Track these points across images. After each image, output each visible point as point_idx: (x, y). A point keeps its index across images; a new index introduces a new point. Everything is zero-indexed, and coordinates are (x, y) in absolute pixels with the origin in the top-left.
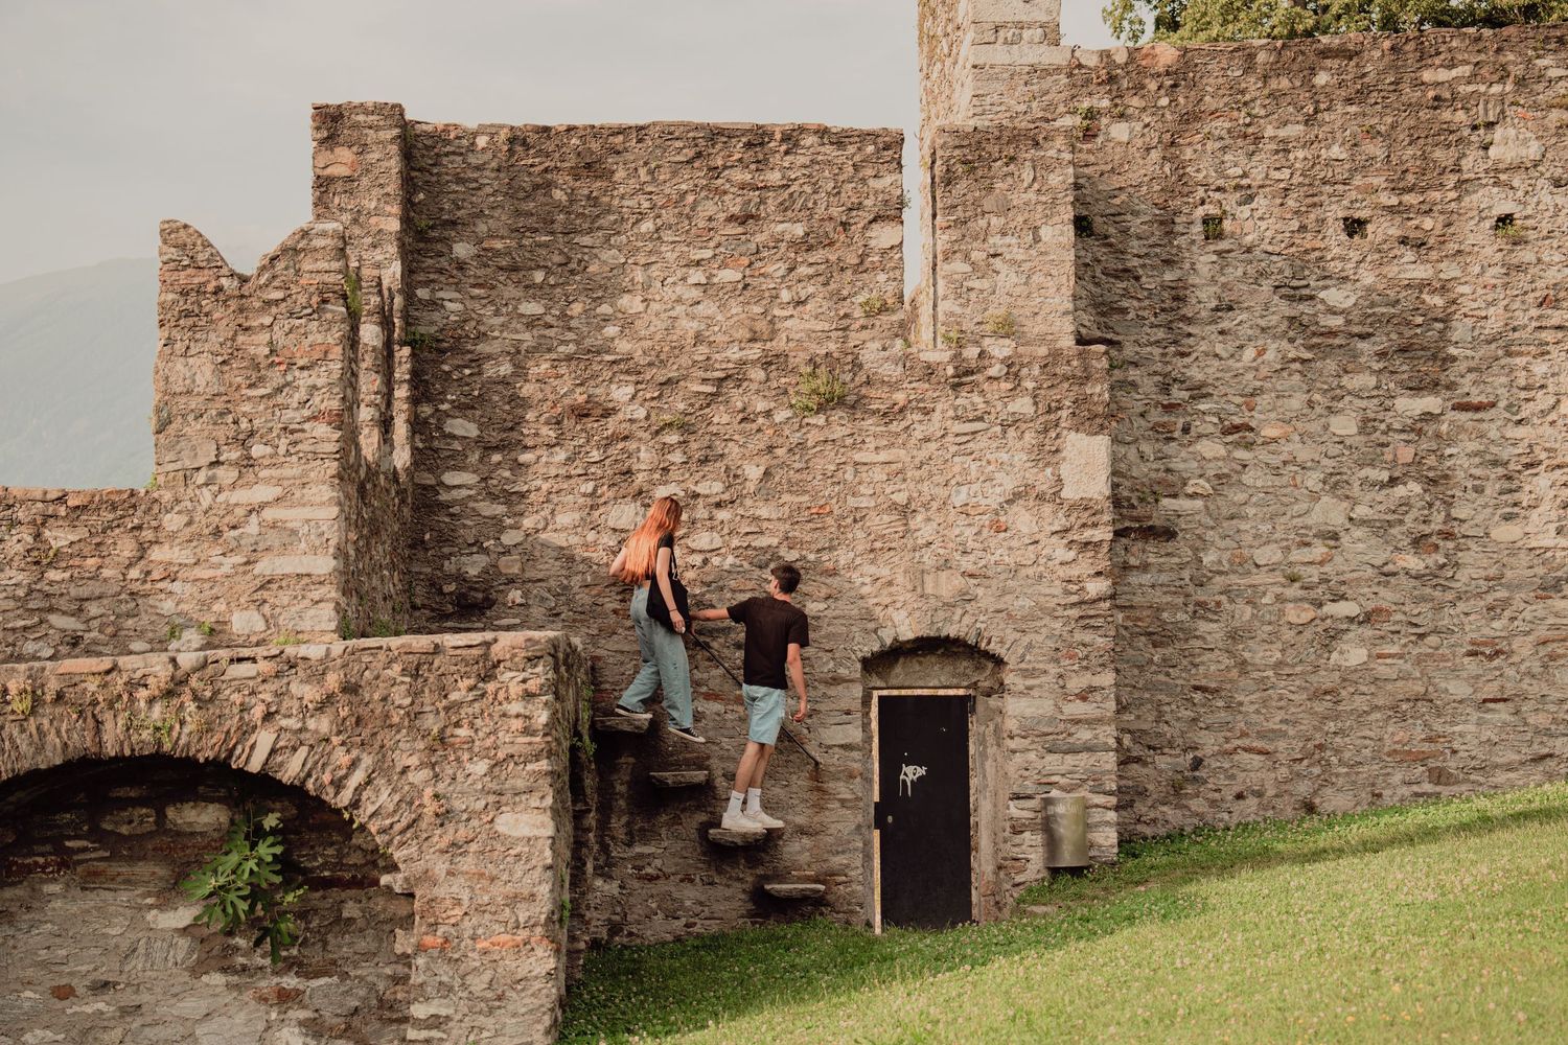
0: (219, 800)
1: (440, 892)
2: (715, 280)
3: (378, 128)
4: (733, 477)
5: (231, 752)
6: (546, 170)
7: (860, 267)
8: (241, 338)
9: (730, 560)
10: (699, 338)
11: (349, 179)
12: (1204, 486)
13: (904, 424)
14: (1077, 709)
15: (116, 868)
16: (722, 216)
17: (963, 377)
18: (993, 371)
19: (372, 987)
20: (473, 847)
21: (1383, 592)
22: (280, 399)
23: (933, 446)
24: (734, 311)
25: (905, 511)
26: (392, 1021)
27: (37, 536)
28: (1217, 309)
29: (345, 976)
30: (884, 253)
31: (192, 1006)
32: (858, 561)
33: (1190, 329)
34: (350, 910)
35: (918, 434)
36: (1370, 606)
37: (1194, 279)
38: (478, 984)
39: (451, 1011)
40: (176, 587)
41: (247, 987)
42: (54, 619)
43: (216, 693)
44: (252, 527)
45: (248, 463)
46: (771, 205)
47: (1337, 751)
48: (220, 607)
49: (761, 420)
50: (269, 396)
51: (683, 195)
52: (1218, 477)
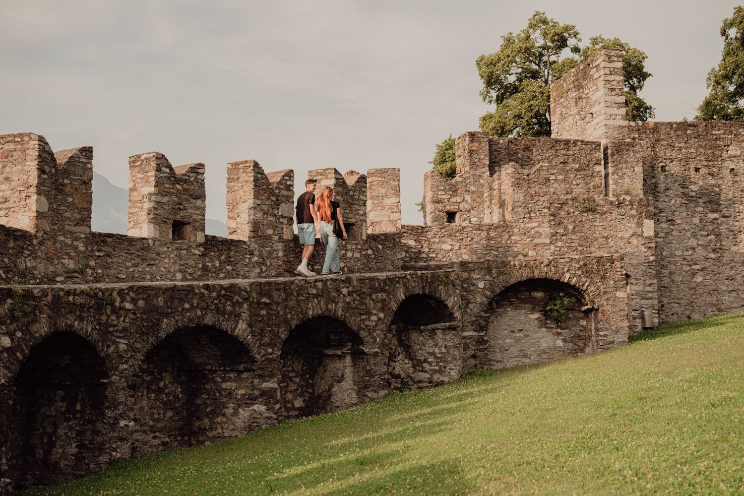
0: (542, 291)
1: (605, 308)
2: (558, 178)
3: (484, 138)
4: (566, 228)
5: (561, 278)
7: (592, 176)
8: (529, 190)
9: (566, 249)
10: (554, 193)
11: (477, 151)
12: (663, 235)
13: (606, 216)
14: (648, 288)
15: (521, 305)
16: (559, 162)
17: (620, 204)
18: (627, 203)
19: (576, 332)
20: (612, 299)
21: (706, 263)
23: (613, 222)
24: (562, 186)
25: (607, 238)
27: (488, 233)
28: (665, 190)
29: (570, 330)
30: (598, 172)
31: (539, 335)
33: (659, 195)
34: (570, 315)
35: (609, 219)
36: (703, 266)
37: (659, 182)
38: (613, 328)
39: (608, 334)
40: (517, 245)
41: (550, 331)
42: (492, 252)
43: (557, 265)
44: (532, 232)
45: (530, 218)
46: (570, 160)
47: (696, 303)
48: (526, 250)
49: (572, 214)
50: (535, 203)
51: (549, 156)
52: (666, 233)
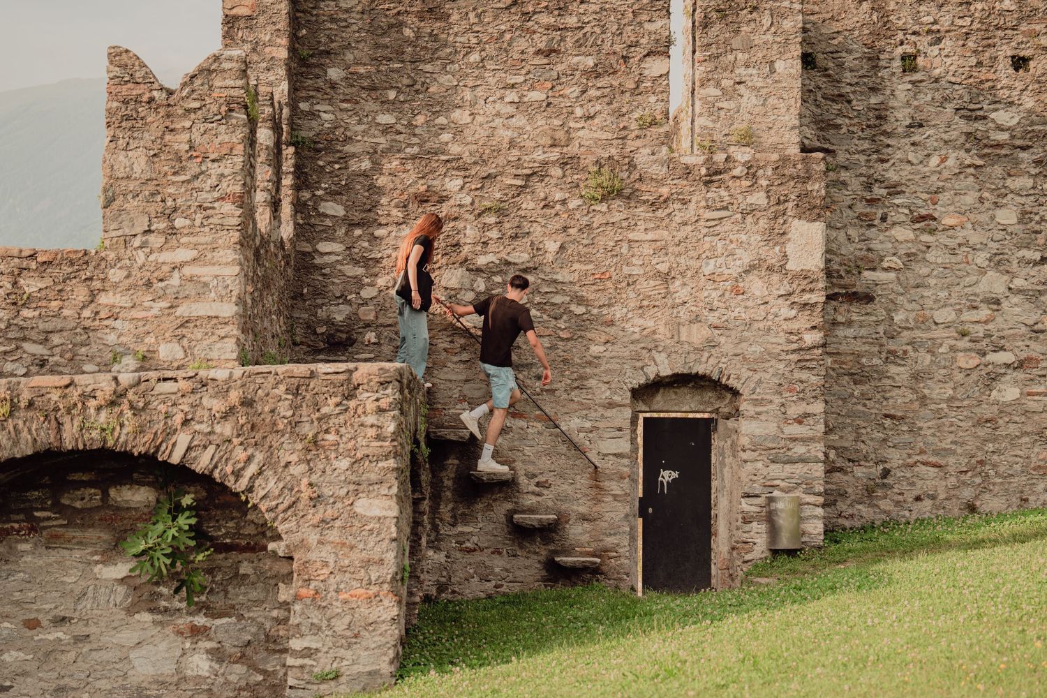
0: (148, 484)
1: (312, 556)
2: (526, 99)
4: (536, 250)
5: (158, 448)
6: (399, 13)
7: (636, 91)
8: (167, 137)
10: (512, 144)
11: (250, 18)
12: (897, 262)
13: (667, 211)
14: (794, 429)
15: (71, 533)
16: (532, 50)
17: (713, 176)
18: (736, 172)
19: (261, 626)
20: (338, 523)
21: (1033, 345)
22: (196, 184)
23: (689, 228)
24: (539, 123)
25: (667, 278)
26: (275, 651)
27: (15, 283)
28: (910, 126)
29: (241, 617)
30: (654, 80)
31: (127, 636)
32: (630, 315)
33: (889, 142)
34: (245, 568)
35: (678, 219)
36: (1023, 355)
37: (893, 103)
38: (340, 625)
39: (319, 645)
40: (118, 324)
41: (168, 623)
42: (26, 346)
43: (147, 404)
44: (175, 280)
45: (172, 232)
46: (569, 42)
47: (994, 466)
48: (150, 340)
49: (558, 207)
50: (188, 182)
51: (502, 34)
52: (908, 255)
